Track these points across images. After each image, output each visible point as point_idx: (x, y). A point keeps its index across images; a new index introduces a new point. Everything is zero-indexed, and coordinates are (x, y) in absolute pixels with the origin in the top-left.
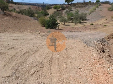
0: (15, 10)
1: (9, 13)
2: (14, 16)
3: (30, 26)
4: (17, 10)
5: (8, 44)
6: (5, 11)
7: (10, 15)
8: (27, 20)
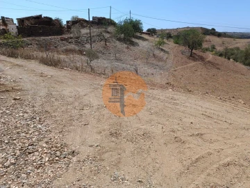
0: (214, 48)
1: (201, 54)
2: (209, 62)
3: (239, 88)
4: (219, 49)
5: (192, 123)
6: (194, 51)
7: (202, 59)
8: (236, 72)
